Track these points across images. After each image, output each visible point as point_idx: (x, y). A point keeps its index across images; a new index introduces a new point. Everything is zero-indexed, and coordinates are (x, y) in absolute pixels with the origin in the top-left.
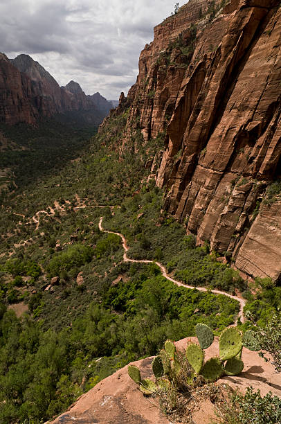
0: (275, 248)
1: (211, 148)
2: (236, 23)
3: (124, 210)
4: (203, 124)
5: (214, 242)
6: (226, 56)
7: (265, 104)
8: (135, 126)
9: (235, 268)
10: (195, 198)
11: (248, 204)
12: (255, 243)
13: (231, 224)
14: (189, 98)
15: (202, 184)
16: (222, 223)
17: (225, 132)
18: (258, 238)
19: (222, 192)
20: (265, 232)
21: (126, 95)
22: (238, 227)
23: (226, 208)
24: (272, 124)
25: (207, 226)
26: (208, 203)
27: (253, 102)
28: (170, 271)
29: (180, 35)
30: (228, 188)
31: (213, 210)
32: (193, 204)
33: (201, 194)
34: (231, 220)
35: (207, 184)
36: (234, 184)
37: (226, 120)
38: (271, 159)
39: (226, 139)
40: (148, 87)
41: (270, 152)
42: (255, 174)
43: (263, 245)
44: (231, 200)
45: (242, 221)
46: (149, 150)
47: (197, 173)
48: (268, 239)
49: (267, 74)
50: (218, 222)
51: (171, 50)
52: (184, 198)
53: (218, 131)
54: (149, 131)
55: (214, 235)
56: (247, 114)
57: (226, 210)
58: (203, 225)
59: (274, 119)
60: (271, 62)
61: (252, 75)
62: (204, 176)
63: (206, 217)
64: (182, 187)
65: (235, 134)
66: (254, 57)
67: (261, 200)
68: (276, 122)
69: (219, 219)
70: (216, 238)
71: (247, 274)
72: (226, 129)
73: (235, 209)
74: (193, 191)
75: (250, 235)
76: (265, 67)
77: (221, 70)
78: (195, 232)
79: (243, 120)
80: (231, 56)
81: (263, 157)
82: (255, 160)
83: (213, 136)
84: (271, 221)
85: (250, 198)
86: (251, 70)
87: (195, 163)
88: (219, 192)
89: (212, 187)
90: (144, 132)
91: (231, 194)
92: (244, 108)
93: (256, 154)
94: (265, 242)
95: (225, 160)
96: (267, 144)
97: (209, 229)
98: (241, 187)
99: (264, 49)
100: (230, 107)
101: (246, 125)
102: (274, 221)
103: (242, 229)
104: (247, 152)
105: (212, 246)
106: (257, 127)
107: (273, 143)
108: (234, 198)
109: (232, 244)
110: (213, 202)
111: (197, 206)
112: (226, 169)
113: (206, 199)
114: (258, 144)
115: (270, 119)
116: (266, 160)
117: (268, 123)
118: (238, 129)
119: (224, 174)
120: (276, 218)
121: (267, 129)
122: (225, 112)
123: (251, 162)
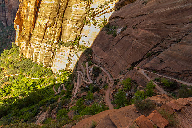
0: (63, 61)
1: (36, 31)
4: (30, 21)
7: (52, 16)
9: (53, 69)
10: (34, 49)
11: (53, 49)
12: (57, 61)
13: (49, 56)
14: (22, 11)
15: (35, 44)
16: (45, 56)
17: (40, 25)
18: (58, 59)
19: (44, 46)
20: (59, 57)
22: (51, 57)
24: (55, 24)
25: (40, 58)
26: (39, 50)
27: (48, 15)
30: (45, 44)
31: (41, 52)
32: (33, 51)
33: (36, 47)
34: (48, 55)
35: (37, 44)
36: (47, 43)
37: (40, 21)
38: (57, 35)
39: (41, 28)
41: (57, 33)
42: (53, 40)
45: (52, 54)
47: (32, 40)
48: (61, 58)
49: (51, 7)
50: (44, 56)
52: (29, 49)
53: (37, 25)
55: (43, 60)
56: (47, 20)
57: (46, 52)
59: (56, 22)
60: (52, 3)
61: (46, 6)
62: (35, 40)
63: (39, 55)
64: (27, 45)
67: (56, 48)
68: (57, 23)
70: (44, 61)
72: (40, 24)
73: (49, 51)
74: (32, 46)
75: (55, 58)
76: (50, 4)
79: (46, 22)
81: (55, 34)
82: (53, 35)
83: (35, 26)
85: (53, 47)
86: (45, 4)
87: (30, 36)
88: (42, 46)
89: (39, 44)
91: (47, 46)
92: (45, 17)
93: (52, 33)
94: (60, 60)
95: (42, 35)
96: (55, 30)
98: (50, 44)
100: (40, 16)
101: (47, 24)
103: (53, 57)
104: (49, 33)
105: (44, 64)
106: (51, 24)
107: (57, 30)
108: (48, 48)
109: (50, 62)
110: (41, 49)
111: (35, 51)
112: (43, 38)
113: (38, 48)
114: (52, 30)
115: (55, 22)
116: (56, 35)
117: (54, 24)
118: (45, 25)
119: (42, 40)
120: (62, 52)
121: (54, 25)
122: (38, 18)
123: (51, 36)
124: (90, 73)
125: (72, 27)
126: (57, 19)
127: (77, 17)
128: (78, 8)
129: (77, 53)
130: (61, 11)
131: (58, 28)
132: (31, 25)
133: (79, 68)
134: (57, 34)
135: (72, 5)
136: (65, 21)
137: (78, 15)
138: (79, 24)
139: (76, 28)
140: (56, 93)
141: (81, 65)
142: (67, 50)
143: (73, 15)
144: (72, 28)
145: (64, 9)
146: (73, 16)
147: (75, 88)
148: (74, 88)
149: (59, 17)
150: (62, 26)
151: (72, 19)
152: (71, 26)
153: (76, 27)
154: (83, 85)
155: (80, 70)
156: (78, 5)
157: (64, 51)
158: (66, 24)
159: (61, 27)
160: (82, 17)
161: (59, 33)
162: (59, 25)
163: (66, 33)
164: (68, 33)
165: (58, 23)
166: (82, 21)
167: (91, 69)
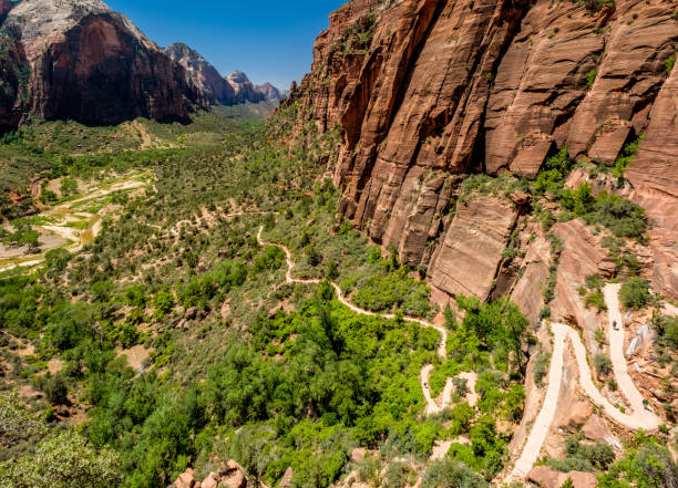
0: (479, 257)
1: (394, 139)
2: (411, 6)
3: (290, 215)
4: (381, 111)
5: (403, 253)
6: (402, 40)
7: (449, 89)
8: (307, 117)
9: (432, 287)
10: (377, 198)
11: (442, 203)
12: (454, 252)
13: (422, 228)
14: (366, 85)
15: (383, 180)
16: (412, 228)
17: (407, 120)
18: (458, 245)
19: (409, 188)
20: (463, 237)
21: (299, 84)
22: (432, 232)
23: (415, 208)
24: (459, 109)
25: (393, 232)
26: (393, 204)
27: (435, 87)
28: (347, 293)
29: (357, 22)
30: (415, 183)
31: (400, 212)
32: (375, 206)
33: (384, 193)
34: (422, 223)
35: (390, 180)
36: (421, 179)
37: (408, 107)
38: (463, 148)
39: (409, 128)
40: (323, 75)
41: (461, 141)
42: (447, 166)
43: (463, 254)
44: (420, 198)
45: (436, 224)
47: (377, 168)
48: (469, 245)
49: (449, 57)
50: (406, 226)
51: (348, 36)
52: (363, 198)
53: (400, 119)
54: (325, 123)
55: (402, 243)
56: (430, 100)
57: (415, 211)
58: (389, 232)
59: (461, 104)
60: (453, 44)
61: (433, 59)
62: (386, 171)
63: (392, 222)
64: (361, 185)
65: (418, 122)
66: (433, 41)
67: (456, 197)
68: (464, 107)
69: (408, 222)
70: (405, 247)
71: (448, 293)
72: (408, 116)
73: (426, 209)
74: (374, 189)
75: (447, 241)
76: (445, 50)
77: (398, 54)
78: (378, 241)
79: (426, 107)
80: (407, 40)
81: (453, 146)
82: (445, 151)
83: (393, 125)
84: (471, 223)
85: (444, 195)
86: (431, 54)
87: (374, 156)
88: (405, 191)
89: (397, 184)
90: (318, 124)
91: (420, 191)
92: (426, 93)
93: (445, 144)
94: (466, 250)
95: (410, 152)
96: (457, 132)
97: (396, 237)
98: (431, 182)
99: (444, 31)
100: (411, 92)
101: (429, 112)
102: (475, 222)
103: (438, 235)
105: (401, 258)
106: (443, 113)
107: (464, 131)
108: (423, 196)
109: (425, 255)
110: (398, 202)
111: (380, 207)
112: (411, 163)
113: (390, 198)
114: (447, 132)
115: (457, 104)
116: (458, 150)
117: (455, 109)
118: (421, 117)
119: (409, 168)
120: (477, 218)
121: (455, 116)
122: (406, 98)
123: (440, 152)
124: (637, 355)
125: (530, 114)
126: (469, 94)
127: (553, 71)
128: (560, 38)
129: (555, 229)
130: (486, 61)
131: (467, 124)
132: (383, 120)
133: (559, 310)
135: (531, 34)
136: (499, 96)
137: (558, 65)
138: (566, 99)
139: (549, 116)
142: (502, 212)
143: (533, 67)
144: (529, 116)
145: (496, 53)
146: (536, 72)
149: (475, 86)
150: (483, 115)
151: (529, 83)
152: (524, 110)
153: (547, 110)
154: (584, 420)
156: (560, 26)
157: (489, 212)
158: (502, 106)
159: (483, 117)
160: (577, 68)
161: (471, 142)
162: (473, 111)
163: (501, 142)
164: (510, 138)
165: (468, 108)
167: (644, 331)
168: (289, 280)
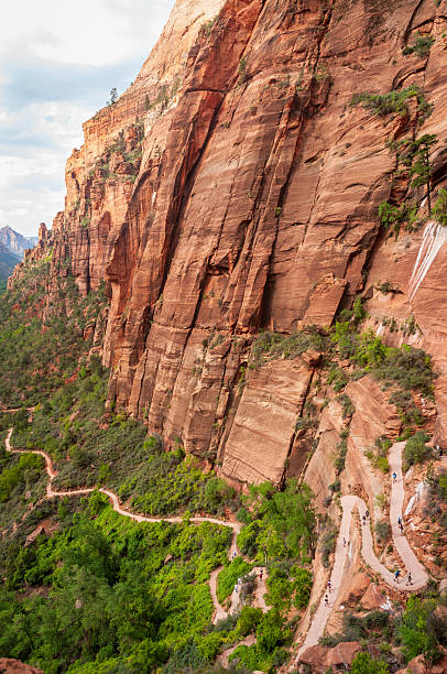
0: (272, 434)
1: (170, 296)
2: (182, 113)
3: (48, 409)
4: (152, 260)
5: (188, 440)
6: (174, 160)
7: (233, 223)
8: (64, 272)
9: (222, 476)
10: (155, 376)
11: (230, 373)
12: (245, 431)
13: (209, 406)
14: (134, 225)
15: (161, 351)
16: (196, 408)
17: (185, 269)
18: (249, 422)
19: (192, 359)
20: (255, 412)
22: (220, 410)
23: (199, 382)
24: (245, 251)
25: (176, 417)
26: (174, 380)
27: (216, 222)
28: (124, 498)
30: (198, 352)
31: (182, 389)
32: (154, 385)
33: (163, 367)
34: (208, 401)
35: (168, 351)
36: (205, 344)
37: (185, 251)
38: (251, 302)
39: (187, 280)
40: (79, 213)
41: (248, 292)
42: (234, 326)
43: (256, 432)
44: (205, 370)
45: (224, 398)
46: (87, 309)
47: (153, 335)
48: (261, 421)
49: (230, 182)
50: (191, 407)
51: (109, 156)
52: (138, 377)
53: (175, 270)
54: (88, 281)
55: (187, 428)
56: (211, 240)
57: (200, 385)
58: (171, 416)
59: (247, 245)
60: (233, 166)
61: (212, 186)
62: (164, 337)
63: (174, 402)
64: (134, 360)
65: (198, 271)
66: (212, 160)
67: (245, 364)
68: (250, 248)
69: (191, 402)
70: (190, 432)
71: (240, 481)
72: (186, 265)
73: (211, 382)
74: (150, 364)
75: (237, 419)
76: (225, 173)
77: (169, 180)
78: (159, 427)
79: (206, 250)
80: (180, 160)
81: (240, 300)
82: (231, 307)
83: (169, 277)
84: (262, 393)
85: (231, 363)
86: (209, 179)
87: (148, 316)
88: (188, 361)
89: (177, 355)
90: (79, 281)
91: (204, 361)
92: (206, 232)
93: (230, 297)
94: (257, 427)
95: (190, 311)
96: (243, 279)
97: (179, 421)
98: (216, 348)
99: (223, 148)
100: (189, 232)
101: (211, 257)
102: (267, 392)
103: (226, 413)
104: (218, 297)
105: (186, 446)
106: (226, 258)
107: (251, 280)
108: (208, 366)
109: (214, 439)
110: (180, 377)
111: (159, 386)
112: (193, 326)
113: (171, 373)
114: (231, 282)
115: (242, 245)
116: (245, 305)
117: (240, 252)
118: (201, 264)
119: (190, 333)
120: (268, 387)
121: (241, 260)
122: (183, 241)
123: (225, 310)
124: (413, 513)
125: (321, 253)
126: (254, 230)
127: (345, 199)
128: (351, 156)
129: (348, 390)
130: (273, 189)
131: (254, 270)
132: (156, 273)
133: (349, 479)
134: (249, 300)
135: (322, 151)
136: (289, 232)
137: (350, 190)
138: (358, 233)
139: (341, 255)
140: (221, 615)
141: (365, 461)
142: (294, 377)
143: (324, 194)
144: (320, 257)
145: (284, 177)
146: (327, 200)
147: (316, 606)
148: (313, 601)
149: (261, 220)
150: (271, 258)
151: (320, 215)
152: (315, 250)
153: (339, 248)
154: (363, 591)
155: (359, 491)
156: (352, 141)
157: (281, 378)
158: (292, 245)
159: (271, 260)
160: (369, 194)
161: (260, 293)
162: (261, 253)
163: (291, 291)
164: (301, 285)
165: (255, 249)
166: (375, 212)
167: (421, 488)
168: (51, 494)
